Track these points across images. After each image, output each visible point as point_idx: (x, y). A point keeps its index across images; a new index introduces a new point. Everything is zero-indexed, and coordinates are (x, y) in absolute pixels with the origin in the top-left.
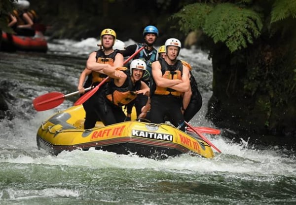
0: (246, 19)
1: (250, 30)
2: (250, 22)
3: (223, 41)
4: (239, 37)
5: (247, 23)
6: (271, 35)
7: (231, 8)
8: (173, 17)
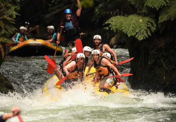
0: (146, 22)
1: (149, 28)
2: (149, 23)
3: (133, 35)
4: (143, 32)
5: (147, 24)
6: (161, 32)
7: (137, 17)
8: (106, 24)
